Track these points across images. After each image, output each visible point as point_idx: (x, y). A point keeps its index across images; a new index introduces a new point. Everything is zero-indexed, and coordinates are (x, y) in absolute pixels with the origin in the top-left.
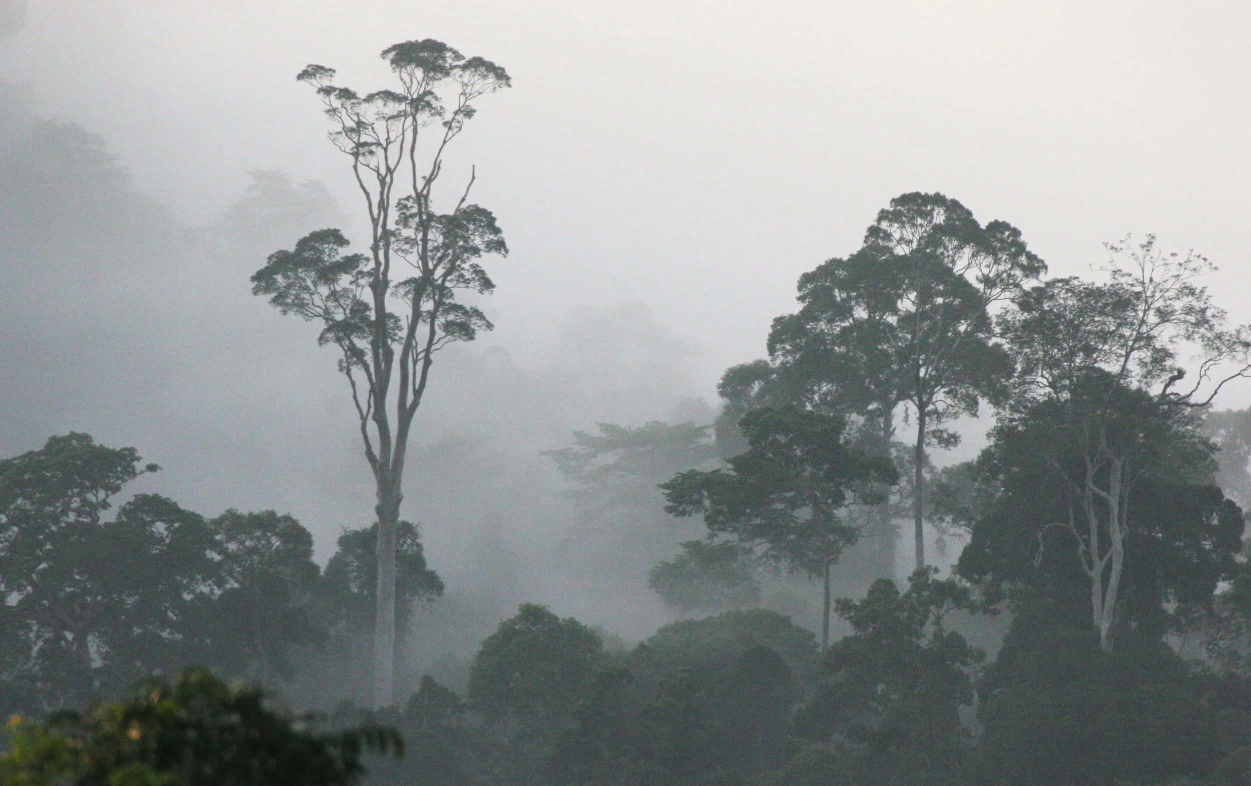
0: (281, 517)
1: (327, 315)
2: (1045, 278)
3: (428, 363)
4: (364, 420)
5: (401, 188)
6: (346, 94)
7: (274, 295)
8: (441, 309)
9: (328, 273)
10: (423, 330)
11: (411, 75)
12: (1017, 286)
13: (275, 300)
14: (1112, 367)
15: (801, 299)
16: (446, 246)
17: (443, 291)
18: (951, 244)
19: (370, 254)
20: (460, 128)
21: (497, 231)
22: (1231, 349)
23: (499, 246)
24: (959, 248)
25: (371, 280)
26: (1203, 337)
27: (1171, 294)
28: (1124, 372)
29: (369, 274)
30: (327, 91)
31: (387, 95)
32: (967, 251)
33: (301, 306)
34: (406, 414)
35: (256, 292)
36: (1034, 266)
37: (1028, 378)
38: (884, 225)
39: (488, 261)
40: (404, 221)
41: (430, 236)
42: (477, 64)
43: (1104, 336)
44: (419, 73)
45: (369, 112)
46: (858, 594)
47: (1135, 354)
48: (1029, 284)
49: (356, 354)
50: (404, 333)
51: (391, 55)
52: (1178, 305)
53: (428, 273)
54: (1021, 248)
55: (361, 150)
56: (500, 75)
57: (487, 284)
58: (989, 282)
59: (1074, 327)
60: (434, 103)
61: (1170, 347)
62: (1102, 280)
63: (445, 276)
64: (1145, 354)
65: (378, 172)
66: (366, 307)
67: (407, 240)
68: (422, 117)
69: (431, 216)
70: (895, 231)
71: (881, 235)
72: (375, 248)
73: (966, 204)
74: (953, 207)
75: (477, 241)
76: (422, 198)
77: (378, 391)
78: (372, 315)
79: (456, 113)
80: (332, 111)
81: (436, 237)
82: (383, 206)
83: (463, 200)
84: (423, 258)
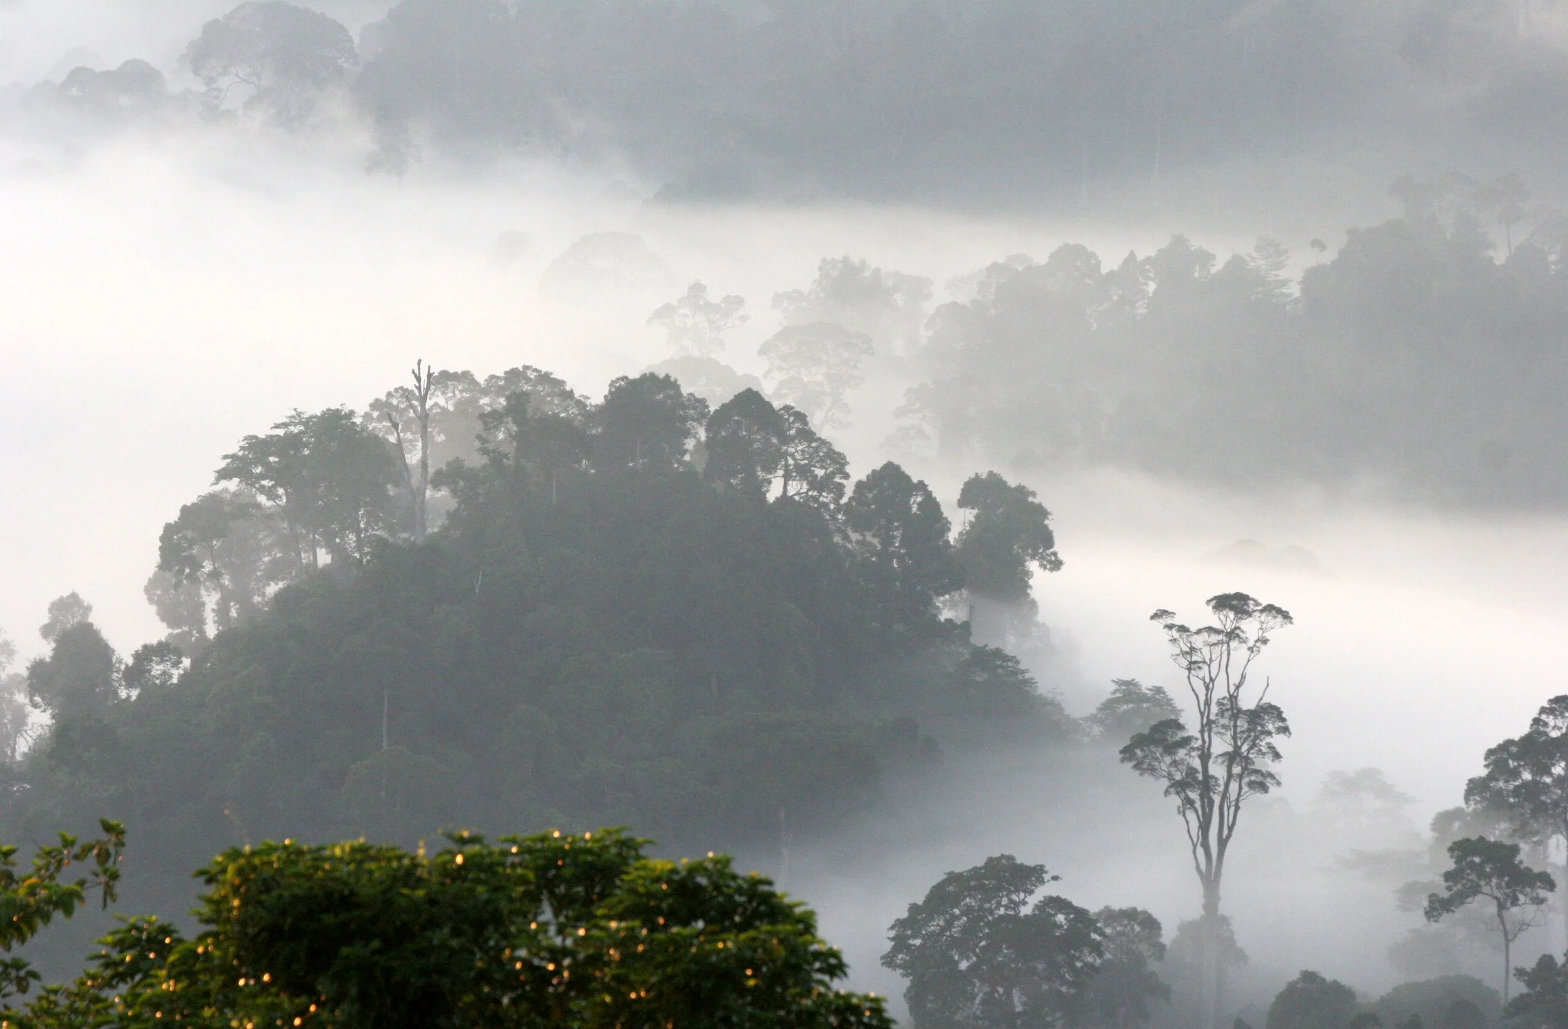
0: (1141, 912)
1: (1170, 776)
3: (1237, 808)
4: (1195, 846)
5: (1220, 691)
6: (1183, 629)
7: (1134, 763)
8: (1246, 773)
9: (1171, 749)
10: (1234, 786)
11: (1226, 617)
13: (1135, 767)
15: (1487, 766)
16: (1249, 730)
17: (1247, 760)
19: (1199, 736)
20: (1259, 652)
21: (1284, 720)
23: (1285, 730)
25: (1199, 753)
29: (1198, 749)
30: (1170, 627)
31: (1211, 630)
33: (1152, 770)
34: (1223, 843)
35: (1123, 760)
38: (1544, 717)
39: (1278, 741)
40: (1221, 713)
41: (1239, 723)
42: (1270, 609)
44: (1231, 615)
45: (1198, 641)
46: (1530, 964)
49: (1189, 802)
50: (1221, 789)
51: (1213, 603)
53: (1237, 748)
55: (1193, 666)
56: (1286, 616)
57: (1277, 756)
60: (1241, 635)
63: (1249, 750)
65: (1204, 680)
66: (1196, 771)
67: (1224, 726)
68: (1234, 644)
69: (1240, 711)
70: (1551, 721)
71: (1541, 723)
72: (1202, 732)
75: (1270, 727)
76: (1233, 698)
77: (1204, 827)
78: (1200, 777)
79: (1256, 641)
80: (1174, 640)
81: (1242, 724)
82: (1208, 703)
83: (1261, 699)
84: (1234, 738)
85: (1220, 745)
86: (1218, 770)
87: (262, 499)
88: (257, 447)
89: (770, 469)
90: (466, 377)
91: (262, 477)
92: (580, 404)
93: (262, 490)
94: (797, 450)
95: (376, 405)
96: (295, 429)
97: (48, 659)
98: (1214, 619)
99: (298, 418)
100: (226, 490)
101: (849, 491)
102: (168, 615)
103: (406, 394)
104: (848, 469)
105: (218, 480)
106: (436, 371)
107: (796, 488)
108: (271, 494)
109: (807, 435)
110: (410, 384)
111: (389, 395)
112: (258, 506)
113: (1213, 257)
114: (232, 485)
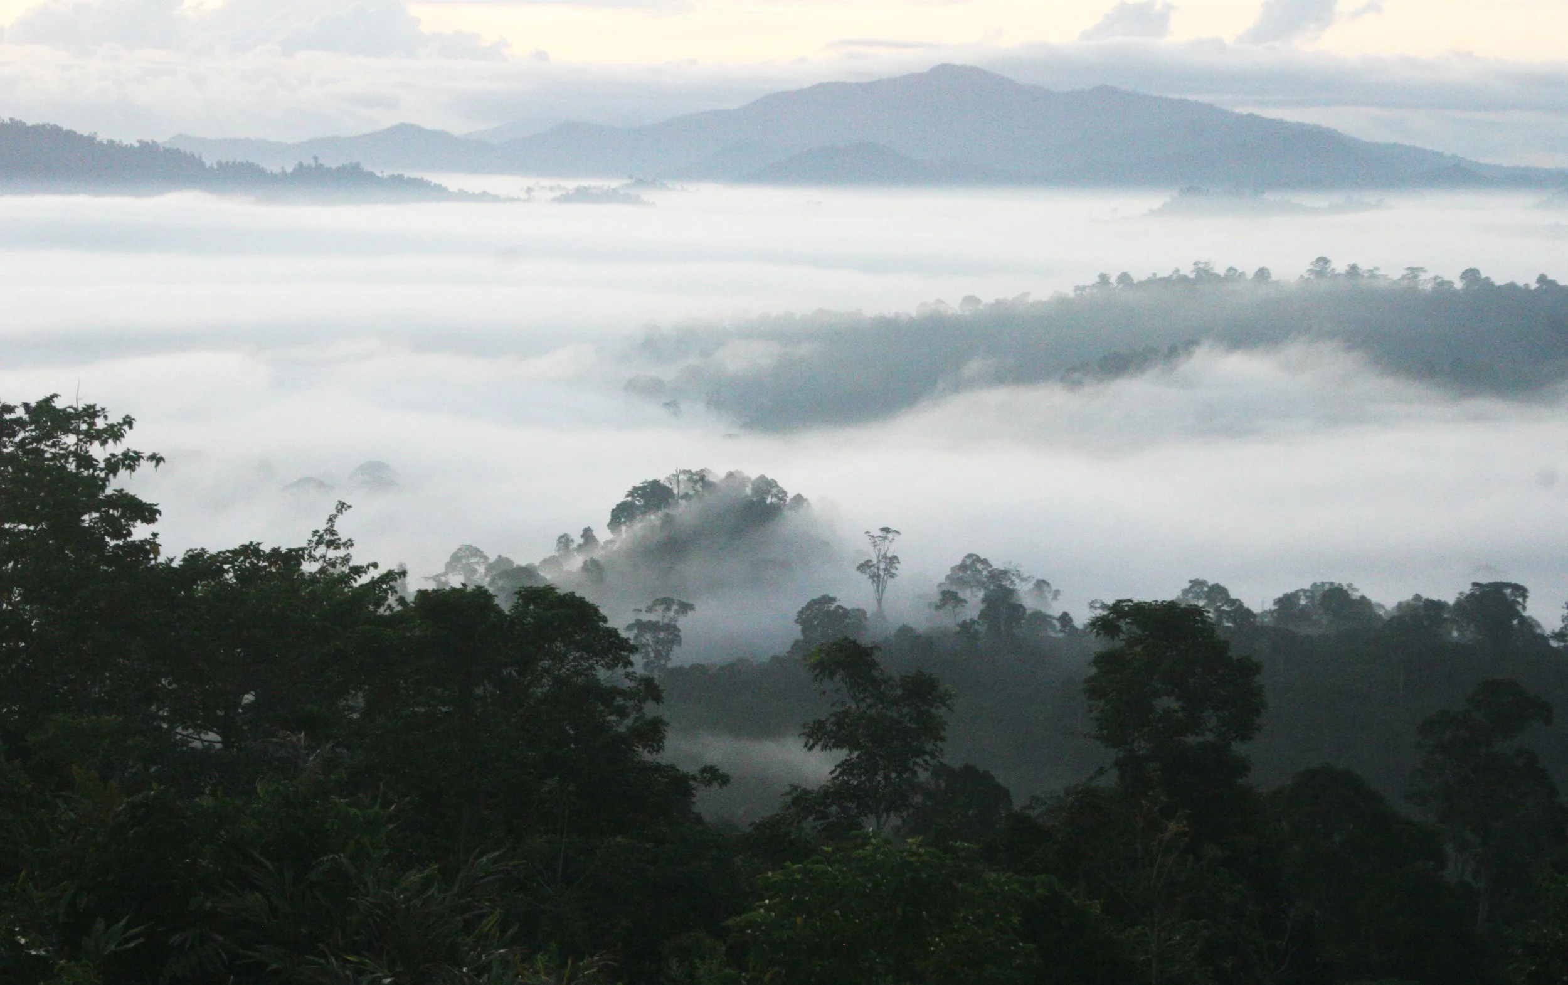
0: (861, 609)
1: (869, 574)
2: (992, 569)
3: (887, 582)
4: (875, 591)
5: (882, 552)
6: (873, 536)
8: (889, 573)
9: (870, 567)
10: (886, 577)
12: (988, 570)
13: (860, 572)
14: (1004, 583)
15: (951, 572)
16: (890, 563)
17: (889, 570)
18: (977, 562)
19: (877, 564)
20: (892, 542)
21: (898, 560)
22: (1025, 581)
23: (899, 562)
25: (877, 568)
26: (1019, 578)
27: (1014, 571)
28: (1006, 585)
31: (880, 537)
32: (979, 564)
33: (864, 572)
34: (883, 591)
35: (857, 570)
36: (991, 566)
37: (990, 586)
38: (965, 559)
39: (897, 565)
40: (883, 558)
42: (895, 531)
43: (1003, 578)
44: (885, 533)
45: (877, 539)
46: (960, 622)
47: (1008, 581)
48: (990, 569)
49: (874, 581)
50: (882, 577)
51: (880, 530)
52: (1015, 573)
53: (887, 567)
54: (989, 563)
55: (875, 546)
56: (899, 533)
57: (896, 569)
58: (983, 569)
59: (998, 577)
60: (888, 538)
61: (1014, 580)
62: (1002, 568)
63: (889, 568)
64: (1010, 581)
65: (878, 549)
66: (876, 573)
67: (883, 561)
68: (886, 540)
69: (887, 557)
70: (967, 560)
71: (964, 561)
73: (979, 555)
74: (977, 556)
75: (895, 562)
76: (885, 554)
77: (878, 587)
79: (892, 540)
80: (870, 539)
81: (888, 561)
82: (879, 555)
83: (893, 554)
84: (886, 564)
85: (882, 566)
86: (882, 573)
87: (637, 502)
88: (636, 489)
89: (768, 495)
90: (690, 472)
91: (637, 496)
92: (718, 479)
93: (637, 500)
94: (775, 490)
95: (667, 478)
96: (646, 484)
97: (582, 542)
98: (881, 534)
99: (646, 482)
101: (788, 500)
102: (612, 532)
103: (674, 475)
104: (787, 495)
105: (626, 497)
106: (682, 470)
107: (775, 500)
108: (639, 501)
109: (777, 486)
110: (675, 473)
111: (670, 476)
112: (636, 504)
114: (629, 499)
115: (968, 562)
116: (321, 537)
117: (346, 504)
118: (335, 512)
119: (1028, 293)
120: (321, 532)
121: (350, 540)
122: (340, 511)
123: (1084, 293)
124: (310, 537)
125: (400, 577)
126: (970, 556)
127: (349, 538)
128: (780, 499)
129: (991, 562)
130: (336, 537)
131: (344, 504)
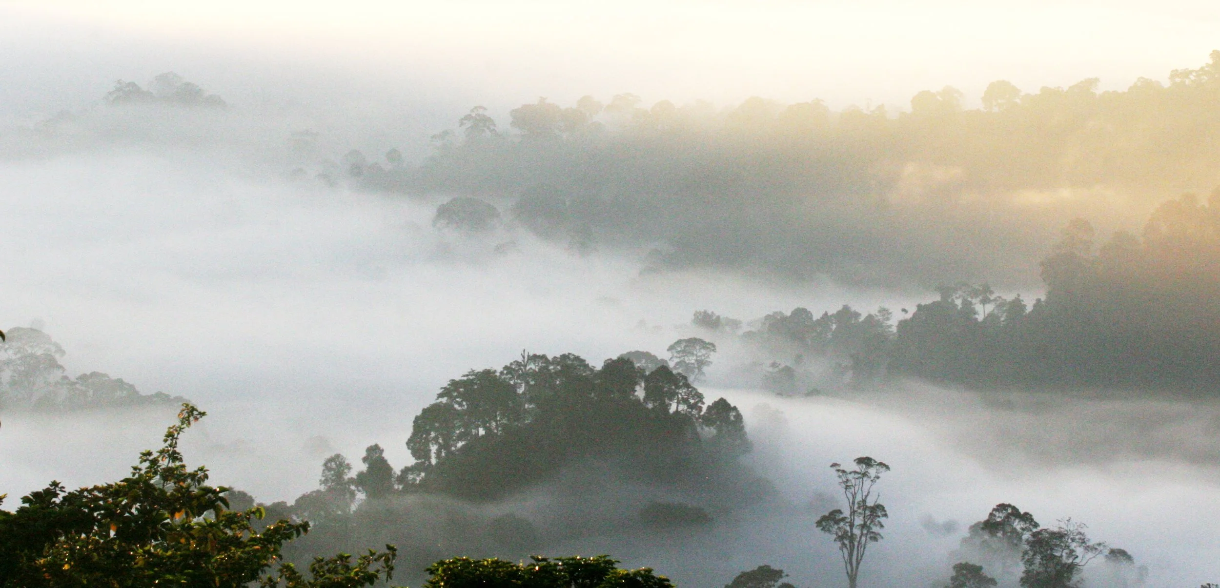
1: (837, 534)
2: (1039, 529)
3: (864, 548)
4: (846, 563)
5: (859, 498)
6: (844, 472)
7: (822, 528)
8: (869, 533)
9: (837, 522)
10: (863, 539)
11: (862, 467)
12: (1031, 530)
13: (822, 529)
14: (1058, 554)
15: (969, 533)
16: (871, 515)
17: (869, 528)
18: (1013, 518)
19: (849, 517)
20: (875, 482)
21: (885, 511)
22: (1092, 550)
23: (886, 515)
24: (1015, 520)
25: (849, 524)
26: (1084, 546)
27: (1075, 534)
28: (1061, 556)
29: (849, 522)
30: (838, 470)
31: (855, 472)
32: (1017, 521)
33: (829, 531)
34: (858, 563)
35: (817, 526)
36: (1036, 525)
37: (1034, 557)
38: (994, 512)
39: (882, 520)
40: (859, 508)
41: (866, 512)
42: (881, 464)
43: (1056, 545)
44: (864, 466)
45: (850, 477)
47: (1065, 551)
48: (1034, 530)
49: (844, 545)
50: (858, 539)
51: (856, 461)
52: (1077, 537)
53: (865, 522)
54: (1032, 520)
55: (848, 487)
56: (887, 467)
57: (882, 526)
58: (1023, 529)
59: (1047, 543)
60: (868, 475)
61: (1074, 549)
62: (1056, 530)
63: (870, 524)
64: (1067, 551)
65: (852, 493)
66: (848, 532)
67: (860, 513)
68: (865, 479)
69: (867, 507)
70: (997, 514)
71: (993, 515)
72: (851, 515)
73: (1017, 507)
74: (1014, 508)
75: (880, 514)
76: (864, 501)
77: (851, 555)
78: (849, 534)
79: (875, 478)
80: (840, 477)
81: (868, 513)
82: (853, 503)
83: (876, 502)
84: (864, 517)
85: (859, 521)
86: (857, 532)
87: (456, 406)
88: (455, 384)
89: (671, 399)
90: (543, 357)
91: (457, 397)
92: (592, 370)
93: (457, 403)
94: (682, 392)
95: (506, 368)
96: (471, 377)
97: (365, 472)
98: (857, 468)
99: (472, 373)
100: (441, 402)
101: (704, 408)
102: (415, 454)
103: (518, 363)
104: (704, 400)
105: (438, 398)
106: (531, 354)
107: (682, 408)
108: (460, 404)
109: (688, 386)
110: (520, 359)
111: (511, 364)
112: (455, 409)
113: (860, 315)
114: (444, 400)
115: (999, 517)
116: (154, 462)
117: (197, 411)
118: (178, 423)
119: (1097, 80)
120: (155, 455)
121: (201, 469)
122: (186, 421)
123: (1187, 82)
124: (136, 463)
125: (298, 534)
126: (1002, 507)
127: (201, 466)
128: (691, 407)
129: (1036, 518)
130: (178, 463)
131: (193, 409)
